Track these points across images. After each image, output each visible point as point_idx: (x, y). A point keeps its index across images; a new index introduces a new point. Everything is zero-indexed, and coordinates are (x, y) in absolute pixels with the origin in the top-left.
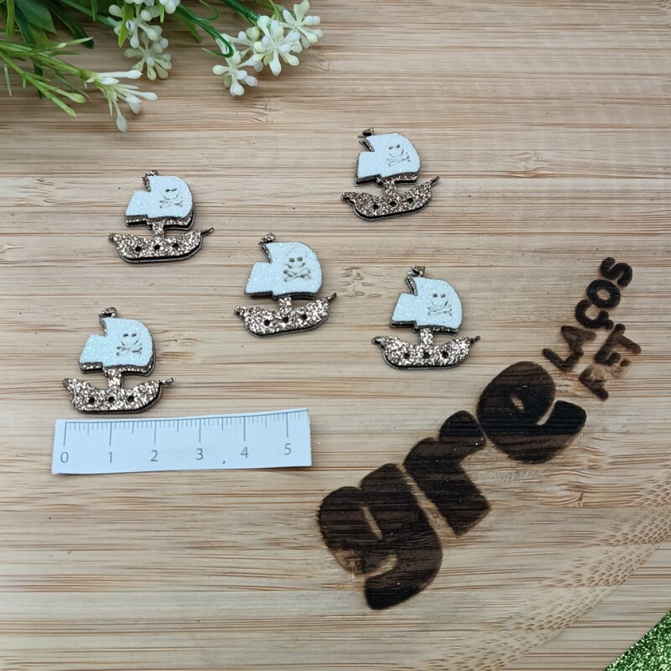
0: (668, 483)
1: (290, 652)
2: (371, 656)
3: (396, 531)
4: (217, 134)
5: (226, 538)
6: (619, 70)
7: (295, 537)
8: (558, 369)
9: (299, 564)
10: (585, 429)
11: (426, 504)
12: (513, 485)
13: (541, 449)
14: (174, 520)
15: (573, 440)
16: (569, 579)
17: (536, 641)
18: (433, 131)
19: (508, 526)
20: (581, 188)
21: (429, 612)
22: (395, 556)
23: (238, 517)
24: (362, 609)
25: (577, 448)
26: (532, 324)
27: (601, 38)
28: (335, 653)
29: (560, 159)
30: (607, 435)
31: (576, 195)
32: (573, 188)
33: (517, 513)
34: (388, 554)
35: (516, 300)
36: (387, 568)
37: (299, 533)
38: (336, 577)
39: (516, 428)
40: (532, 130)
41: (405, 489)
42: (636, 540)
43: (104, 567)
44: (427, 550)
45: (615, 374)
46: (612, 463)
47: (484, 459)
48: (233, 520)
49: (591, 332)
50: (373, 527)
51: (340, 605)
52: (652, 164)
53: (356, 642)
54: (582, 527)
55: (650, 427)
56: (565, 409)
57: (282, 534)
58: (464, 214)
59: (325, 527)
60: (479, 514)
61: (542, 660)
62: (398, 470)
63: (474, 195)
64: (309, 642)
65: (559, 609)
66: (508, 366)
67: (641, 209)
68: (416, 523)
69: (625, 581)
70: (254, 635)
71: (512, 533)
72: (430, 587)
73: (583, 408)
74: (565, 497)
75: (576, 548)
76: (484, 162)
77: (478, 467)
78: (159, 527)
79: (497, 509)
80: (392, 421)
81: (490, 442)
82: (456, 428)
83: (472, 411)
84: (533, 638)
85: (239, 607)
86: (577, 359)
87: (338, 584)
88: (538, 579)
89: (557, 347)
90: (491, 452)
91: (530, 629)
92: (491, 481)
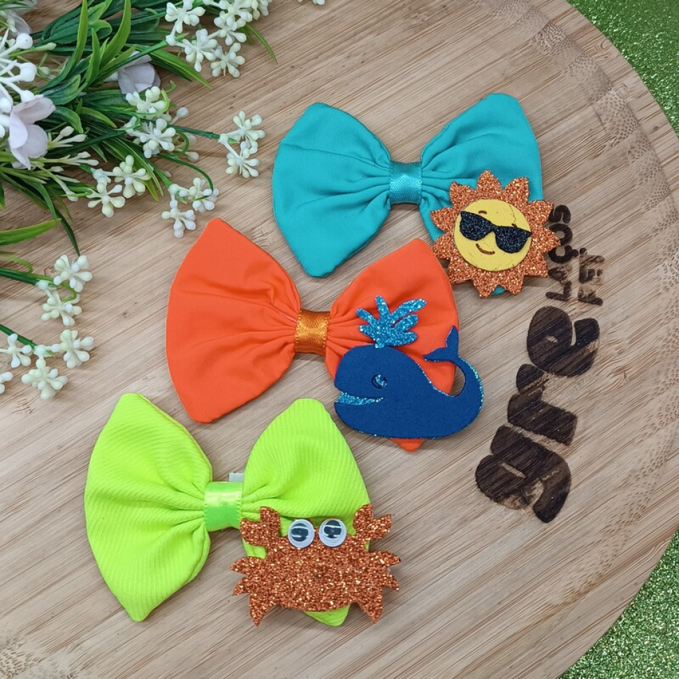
0: (669, 334)
1: (517, 580)
2: (565, 551)
3: (530, 466)
5: (433, 537)
6: (476, 68)
7: (473, 510)
8: (562, 302)
9: (488, 523)
10: (601, 331)
11: (537, 438)
12: (581, 393)
13: (584, 360)
15: (598, 342)
16: (649, 431)
17: (653, 481)
19: (594, 421)
21: (581, 504)
22: (539, 482)
23: (431, 520)
24: (542, 526)
25: (603, 346)
27: (451, 51)
28: (542, 563)
30: (616, 326)
33: (594, 409)
34: (534, 484)
36: (539, 493)
37: (474, 506)
38: (514, 517)
39: (560, 355)
41: (518, 437)
42: (672, 382)
44: (556, 466)
45: (598, 284)
46: (629, 343)
47: (553, 388)
49: (567, 265)
50: (516, 473)
51: (527, 533)
53: (552, 548)
54: (637, 394)
55: (638, 305)
57: (464, 513)
60: (572, 425)
62: (507, 427)
64: (523, 567)
65: (655, 452)
66: (531, 319)
68: (539, 453)
71: (598, 424)
72: (571, 488)
73: (593, 318)
74: (617, 380)
75: (642, 408)
77: (554, 395)
79: (581, 414)
81: (550, 375)
82: (525, 378)
83: (528, 361)
84: (650, 480)
85: (469, 574)
86: (569, 288)
87: (518, 521)
88: (631, 442)
89: (553, 288)
90: (555, 381)
91: (645, 476)
92: (567, 399)
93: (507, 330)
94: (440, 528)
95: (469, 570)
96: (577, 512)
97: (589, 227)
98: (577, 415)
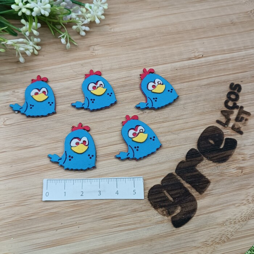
1: (149, 250)
2: (179, 245)
3: (178, 197)
4: (77, 62)
5: (115, 213)
7: (141, 207)
8: (223, 127)
9: (146, 217)
10: (238, 146)
11: (187, 185)
12: (217, 172)
13: (224, 157)
14: (94, 210)
15: (234, 151)
16: (245, 202)
17: (239, 227)
18: (158, 48)
19: (219, 187)
20: (216, 59)
21: (197, 225)
22: (180, 207)
23: (118, 204)
24: (172, 229)
25: (236, 154)
26: (210, 112)
27: (211, 4)
28: (166, 247)
29: (206, 50)
30: (246, 147)
31: (214, 62)
32: (213, 60)
33: (220, 182)
34: (177, 206)
35: (202, 104)
36: (178, 212)
37: (142, 205)
38: (160, 219)
39: (213, 151)
40: (193, 42)
41: (177, 181)
43: (71, 233)
44: (191, 202)
45: (244, 124)
46: (249, 157)
47: (204, 164)
48: (116, 205)
49: (232, 111)
50: (169, 198)
51: (163, 229)
52: (240, 46)
53: (173, 241)
54: (245, 182)
56: (229, 140)
57: (136, 207)
58: (176, 76)
59: (152, 201)
60: (207, 185)
61: (243, 233)
62: (174, 175)
63: (178, 69)
64: (155, 245)
65: (244, 214)
66: (205, 129)
67: (239, 63)
68: (185, 192)
70: (134, 247)
71: (220, 190)
72: (195, 215)
73: (235, 139)
74: (236, 172)
75: (245, 190)
76: (179, 56)
77: (203, 168)
78: (89, 214)
79: (213, 182)
80: (167, 157)
81: (205, 158)
82: (191, 155)
83: (195, 147)
84: (237, 226)
85: (126, 238)
86: (229, 122)
87: (161, 221)
88: (234, 204)
89: (221, 119)
90: (206, 161)
91: (235, 223)
92: (208, 172)
93: (191, 130)
94: (121, 210)
95: (127, 236)
96: (193, 228)
97: (248, 98)
98: (211, 181)
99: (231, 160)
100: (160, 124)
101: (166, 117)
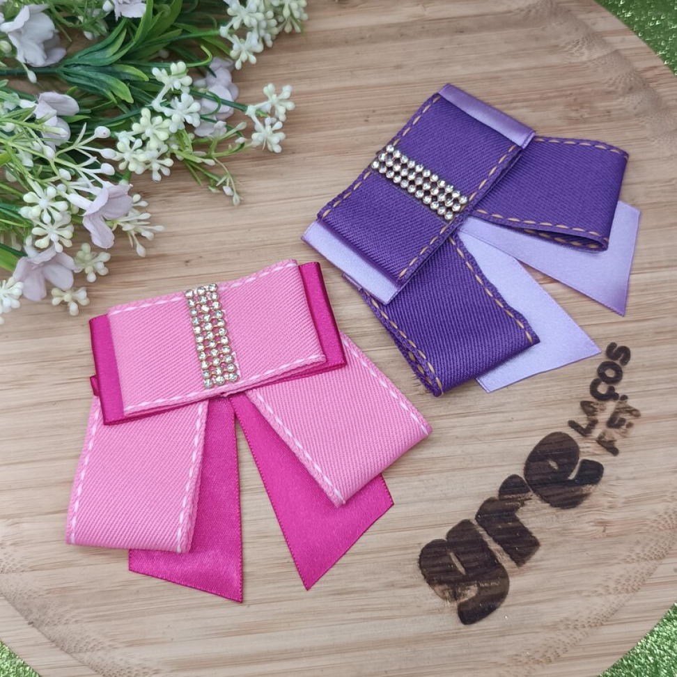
0: (666, 513)
1: (412, 660)
2: (467, 657)
5: (356, 585)
7: (404, 579)
8: (579, 435)
9: (411, 598)
10: (603, 479)
11: (494, 547)
12: (555, 526)
15: (595, 488)
16: (600, 590)
17: (580, 636)
19: (554, 556)
21: (503, 623)
24: (458, 625)
25: (598, 494)
26: (558, 402)
28: (442, 657)
30: (620, 481)
33: (559, 546)
37: (407, 576)
38: (436, 605)
42: (646, 557)
43: (274, 614)
46: (623, 503)
47: (532, 509)
48: (359, 571)
51: (442, 624)
53: (457, 648)
54: (607, 552)
55: (651, 472)
57: (395, 578)
61: (585, 649)
64: (424, 651)
65: (595, 612)
66: (544, 437)
69: (639, 589)
70: (384, 651)
71: (557, 561)
72: (503, 605)
73: (602, 463)
74: (593, 531)
75: (604, 567)
77: (529, 515)
79: (545, 544)
80: (463, 487)
83: (520, 473)
84: (578, 635)
85: (372, 633)
87: (438, 609)
88: (578, 592)
89: (579, 418)
90: (536, 503)
91: (575, 628)
92: (539, 525)
93: (516, 436)
94: (366, 581)
95: (374, 629)
96: (496, 628)
97: (642, 379)
98: (541, 543)
99: (585, 505)
100: (456, 420)
101: (469, 404)
